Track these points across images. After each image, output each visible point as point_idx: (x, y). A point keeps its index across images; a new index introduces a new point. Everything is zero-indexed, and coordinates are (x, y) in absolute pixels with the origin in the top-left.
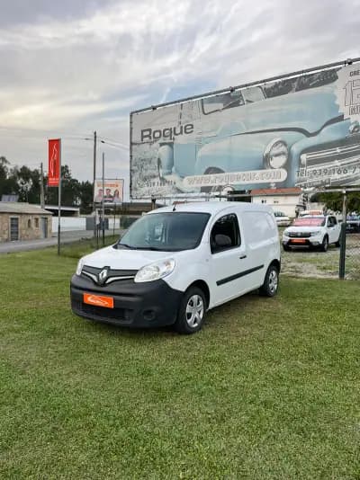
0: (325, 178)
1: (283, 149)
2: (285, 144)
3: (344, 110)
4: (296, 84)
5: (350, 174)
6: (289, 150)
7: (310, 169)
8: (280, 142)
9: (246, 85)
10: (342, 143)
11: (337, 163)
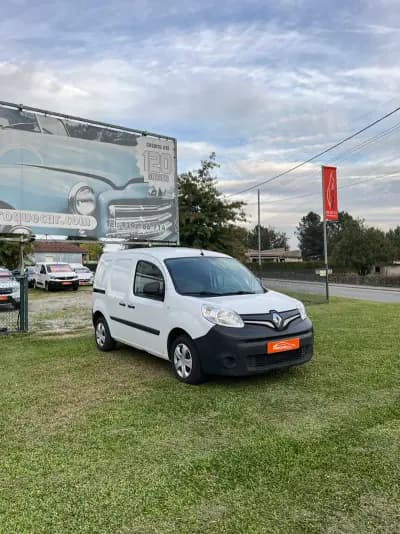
0: (133, 231)
1: (90, 195)
2: (92, 191)
3: (144, 174)
4: (101, 133)
5: (152, 229)
6: (97, 198)
7: (119, 221)
8: (87, 187)
9: (46, 112)
10: (144, 202)
11: (141, 219)
